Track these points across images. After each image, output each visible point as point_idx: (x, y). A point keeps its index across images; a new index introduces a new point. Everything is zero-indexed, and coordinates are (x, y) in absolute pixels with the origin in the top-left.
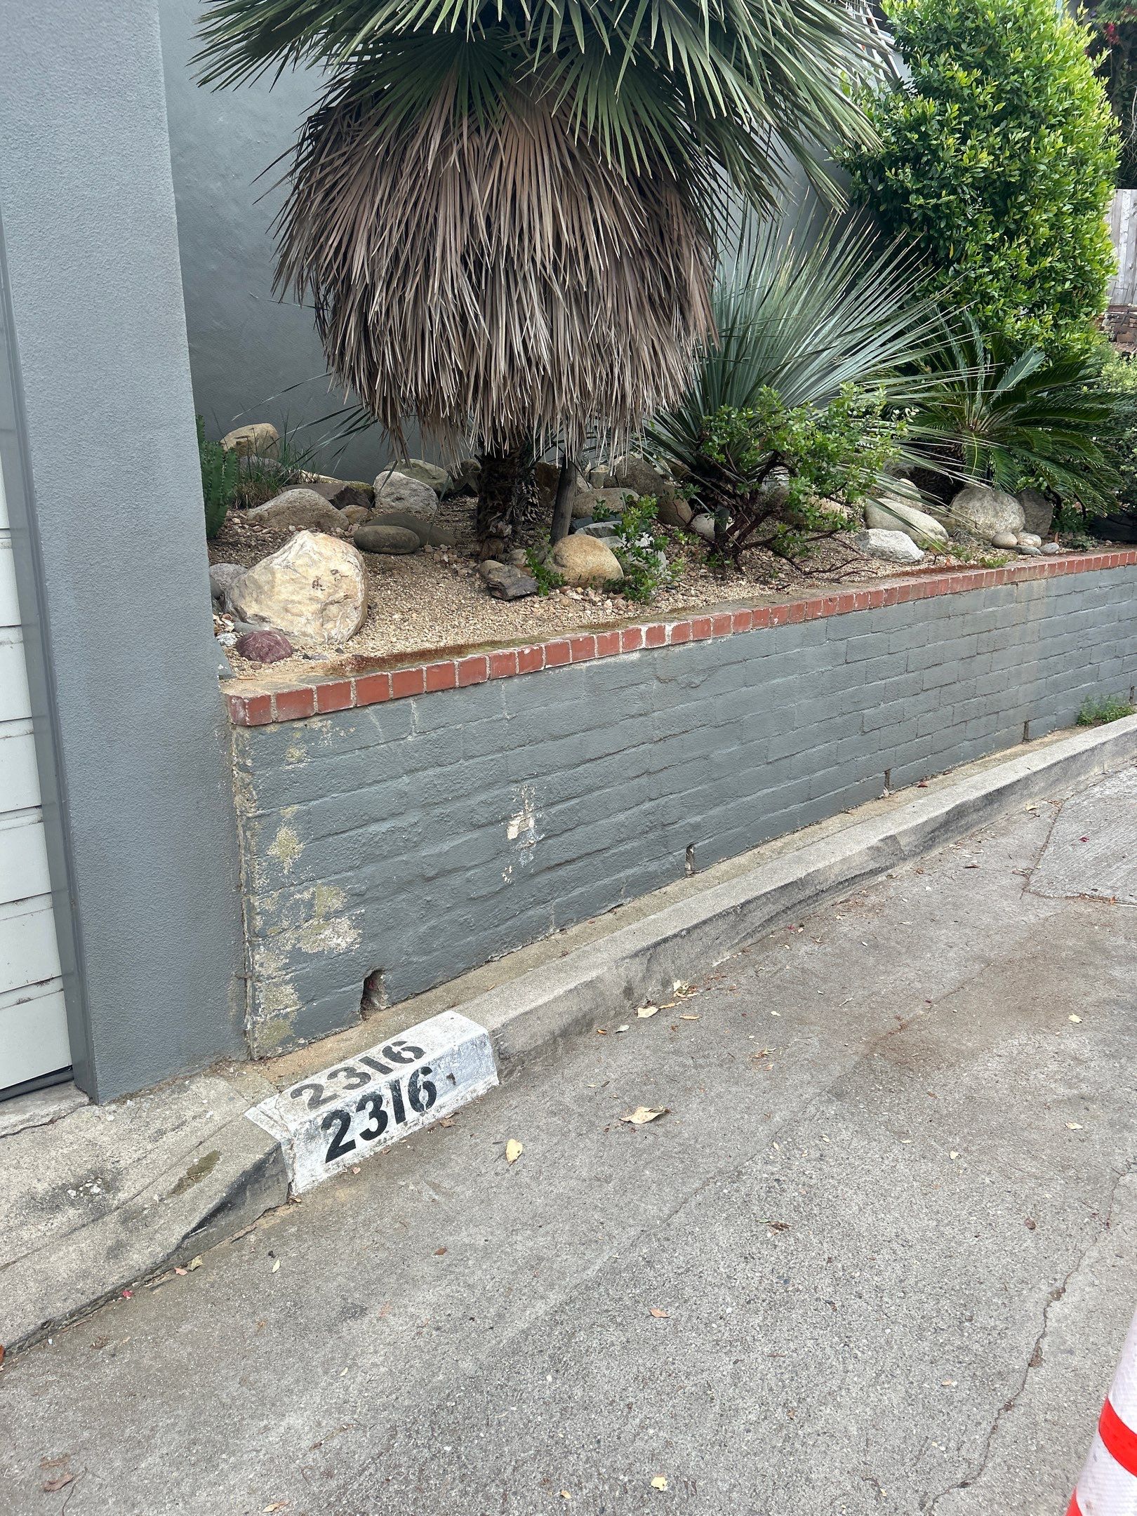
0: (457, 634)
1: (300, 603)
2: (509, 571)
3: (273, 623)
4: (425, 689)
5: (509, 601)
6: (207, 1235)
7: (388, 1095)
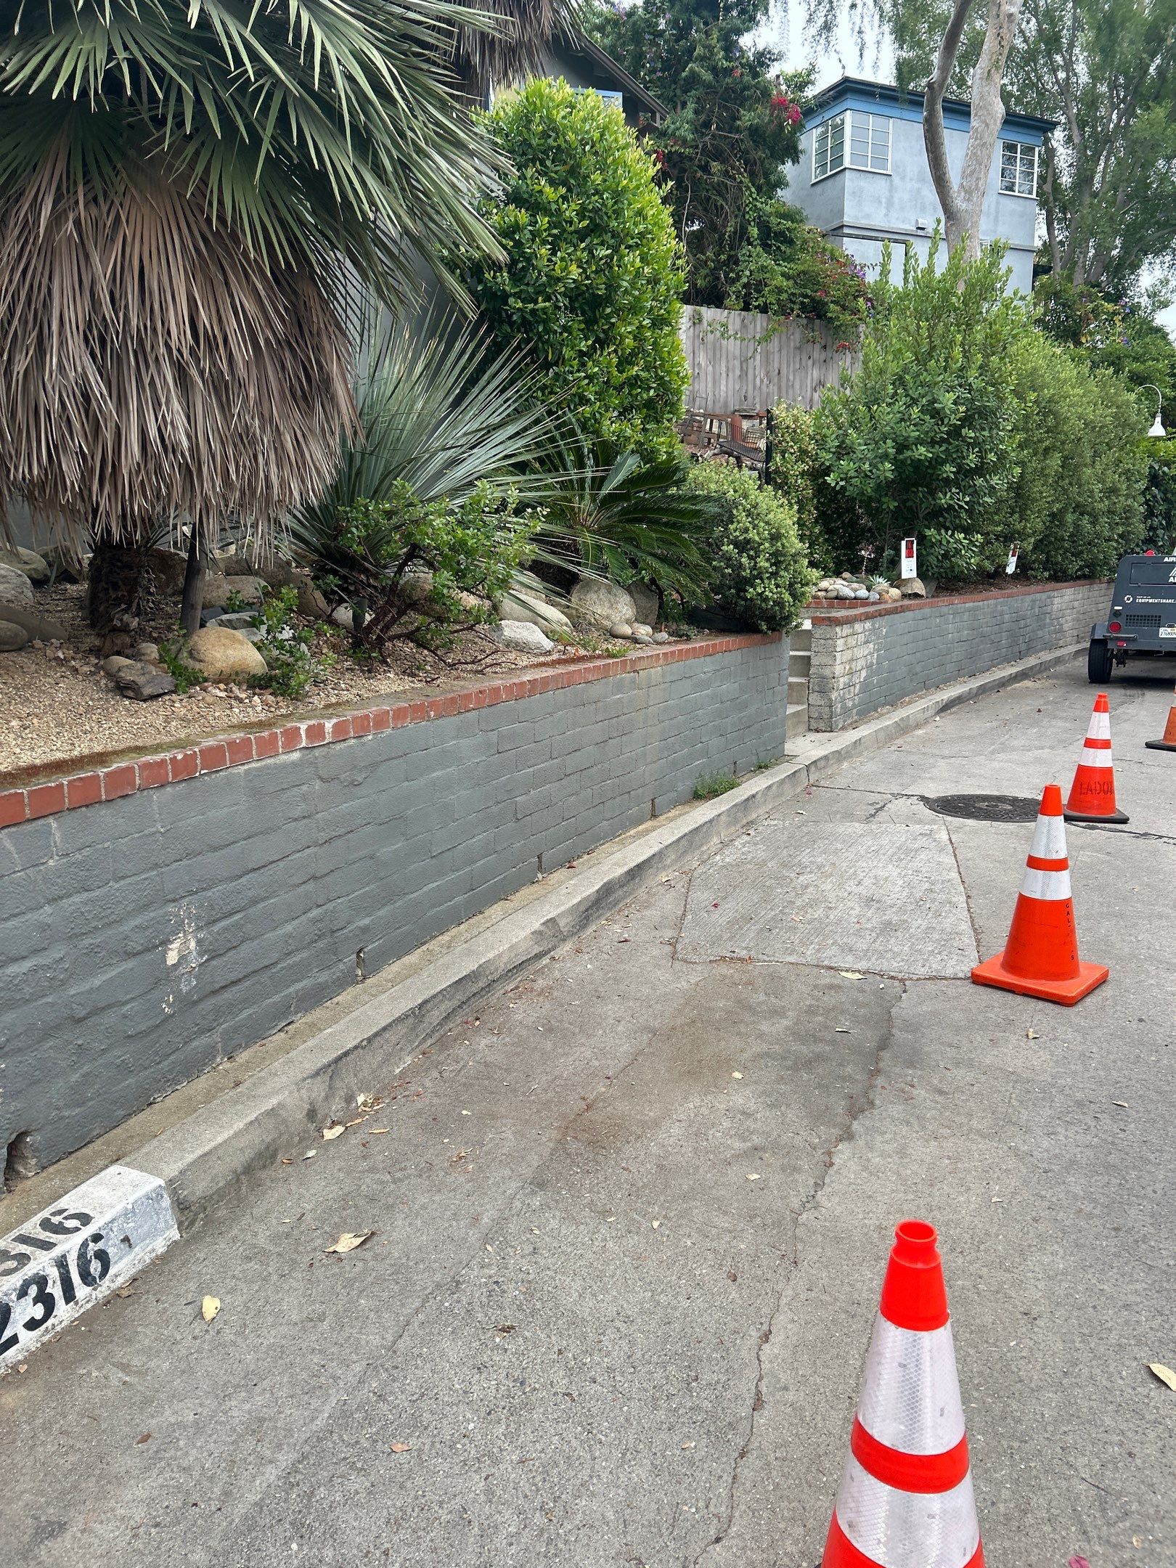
2: (142, 668)
4: (67, 805)
5: (145, 701)
7: (53, 1274)
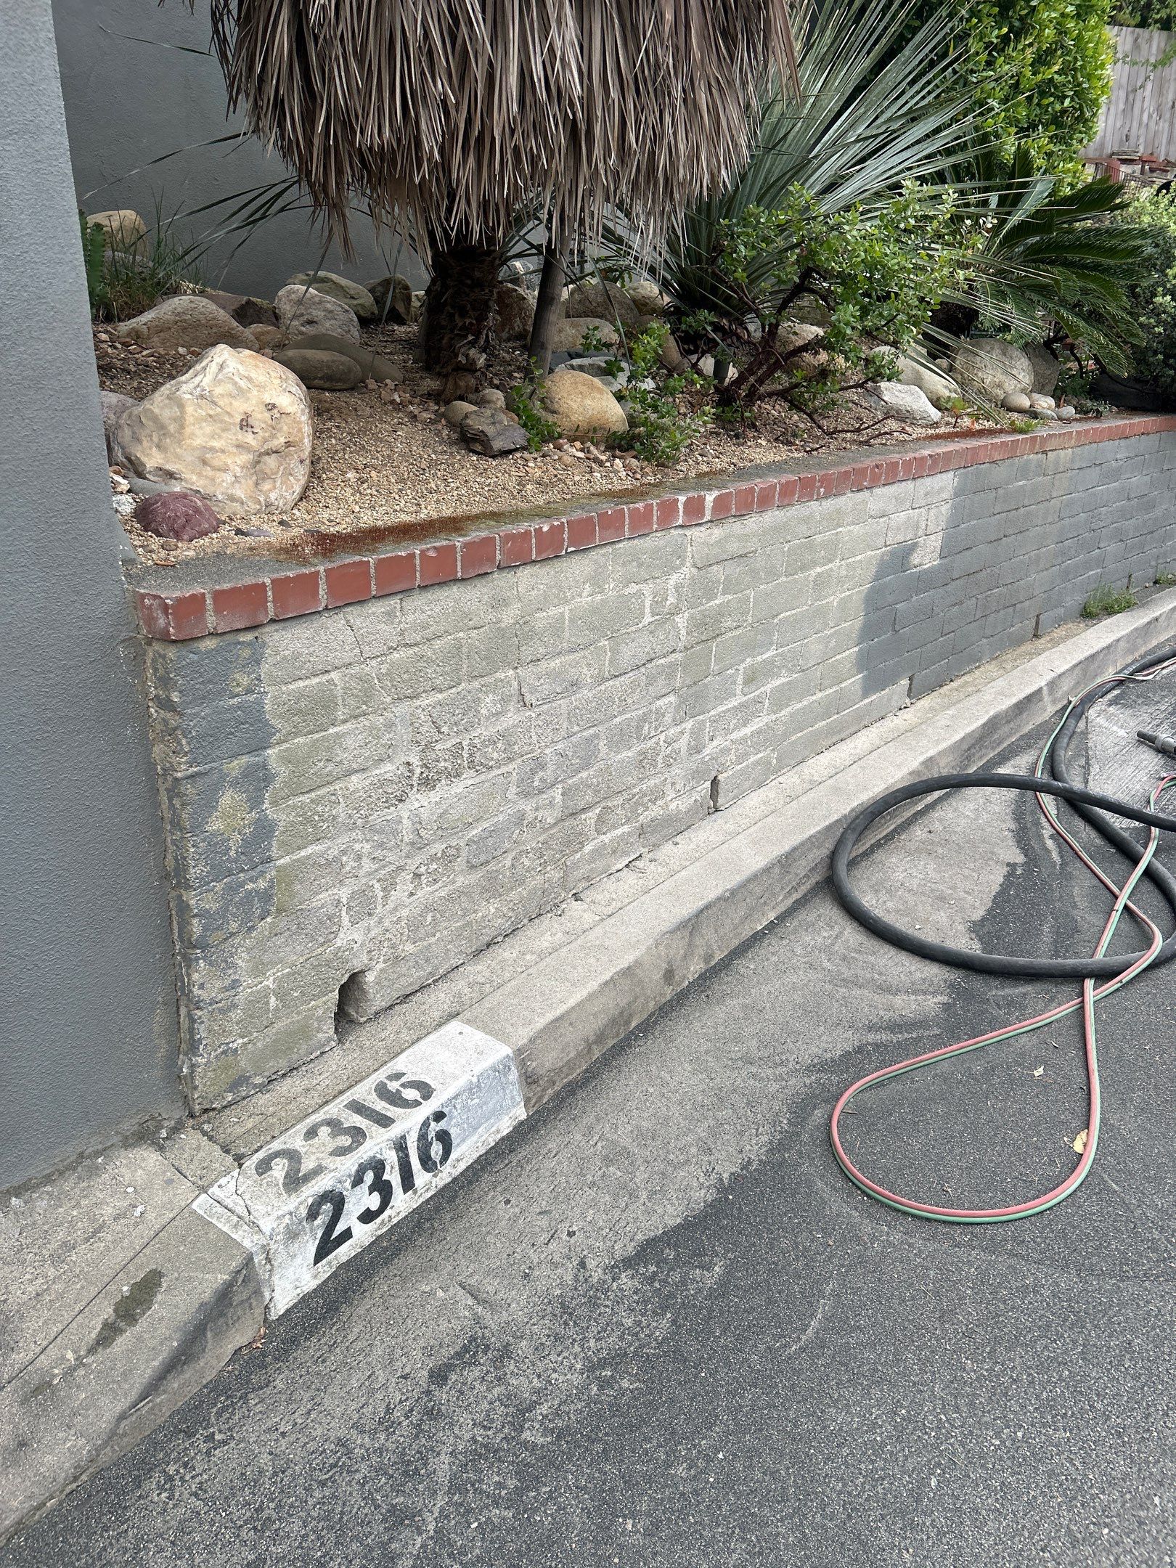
0: (438, 501)
1: (223, 452)
2: (493, 416)
3: (186, 480)
4: (420, 582)
5: (494, 457)
6: (152, 1409)
7: (391, 1157)
